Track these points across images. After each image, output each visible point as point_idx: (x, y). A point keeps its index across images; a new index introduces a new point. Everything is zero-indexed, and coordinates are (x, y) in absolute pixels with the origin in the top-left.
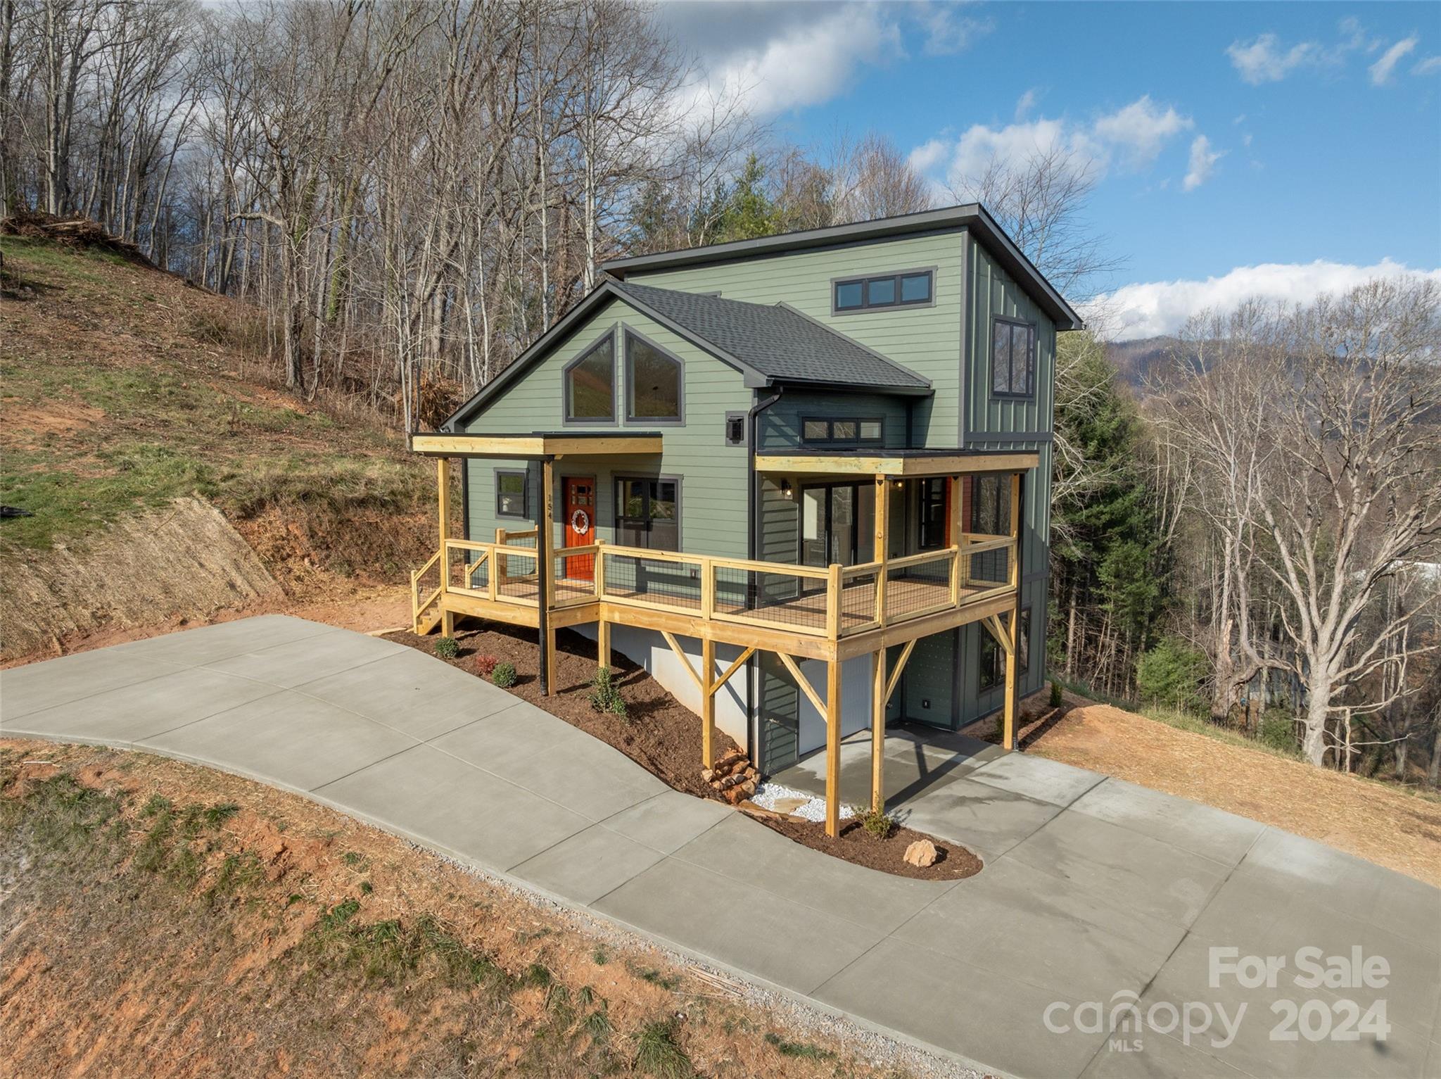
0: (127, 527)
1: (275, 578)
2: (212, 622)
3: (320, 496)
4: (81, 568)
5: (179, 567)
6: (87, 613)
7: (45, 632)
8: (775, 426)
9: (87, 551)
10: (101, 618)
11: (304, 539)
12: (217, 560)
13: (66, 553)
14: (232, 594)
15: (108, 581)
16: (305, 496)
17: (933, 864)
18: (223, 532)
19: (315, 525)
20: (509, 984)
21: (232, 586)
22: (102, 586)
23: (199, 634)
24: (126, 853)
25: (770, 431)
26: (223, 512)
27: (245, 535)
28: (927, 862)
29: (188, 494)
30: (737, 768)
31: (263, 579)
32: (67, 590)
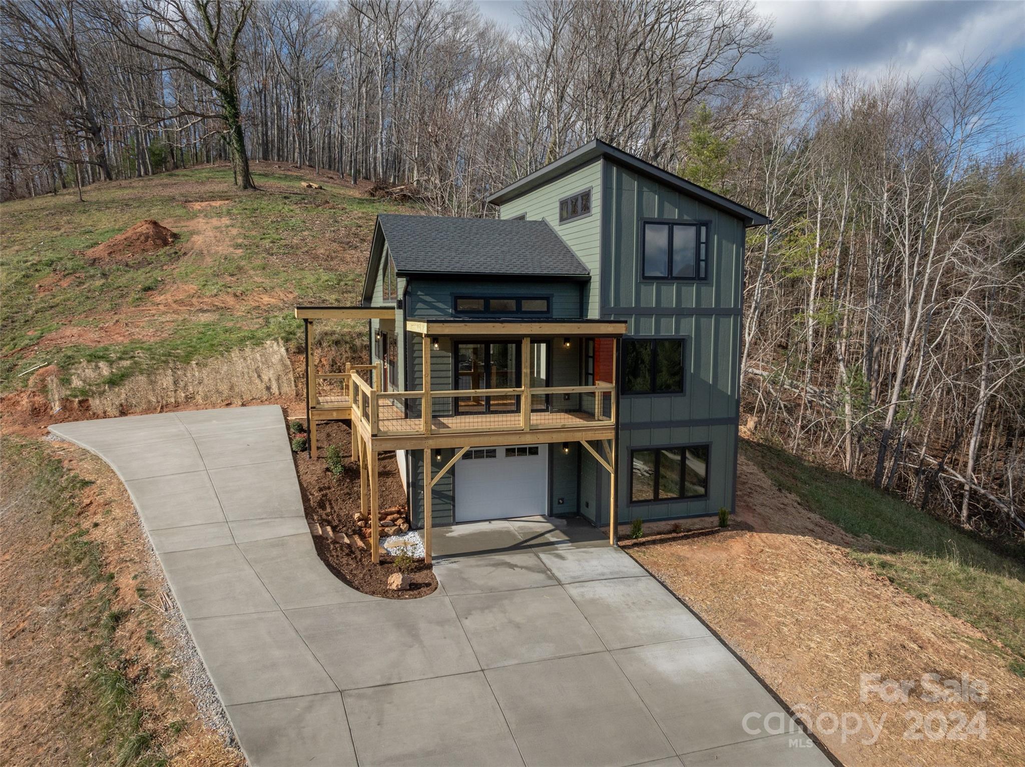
0: (233, 355)
1: (296, 386)
2: (243, 405)
3: (346, 343)
4: (197, 374)
5: (246, 376)
6: (183, 395)
7: (158, 402)
9: (205, 365)
10: (189, 399)
11: (327, 367)
12: (268, 375)
13: (194, 366)
14: (265, 392)
15: (206, 381)
16: (337, 343)
17: (399, 590)
18: (281, 360)
19: (338, 359)
20: (100, 578)
21: (268, 388)
22: (200, 383)
23: (236, 410)
26: (287, 350)
27: (293, 363)
29: (276, 339)
30: (389, 518)
31: (289, 384)
32: (182, 384)
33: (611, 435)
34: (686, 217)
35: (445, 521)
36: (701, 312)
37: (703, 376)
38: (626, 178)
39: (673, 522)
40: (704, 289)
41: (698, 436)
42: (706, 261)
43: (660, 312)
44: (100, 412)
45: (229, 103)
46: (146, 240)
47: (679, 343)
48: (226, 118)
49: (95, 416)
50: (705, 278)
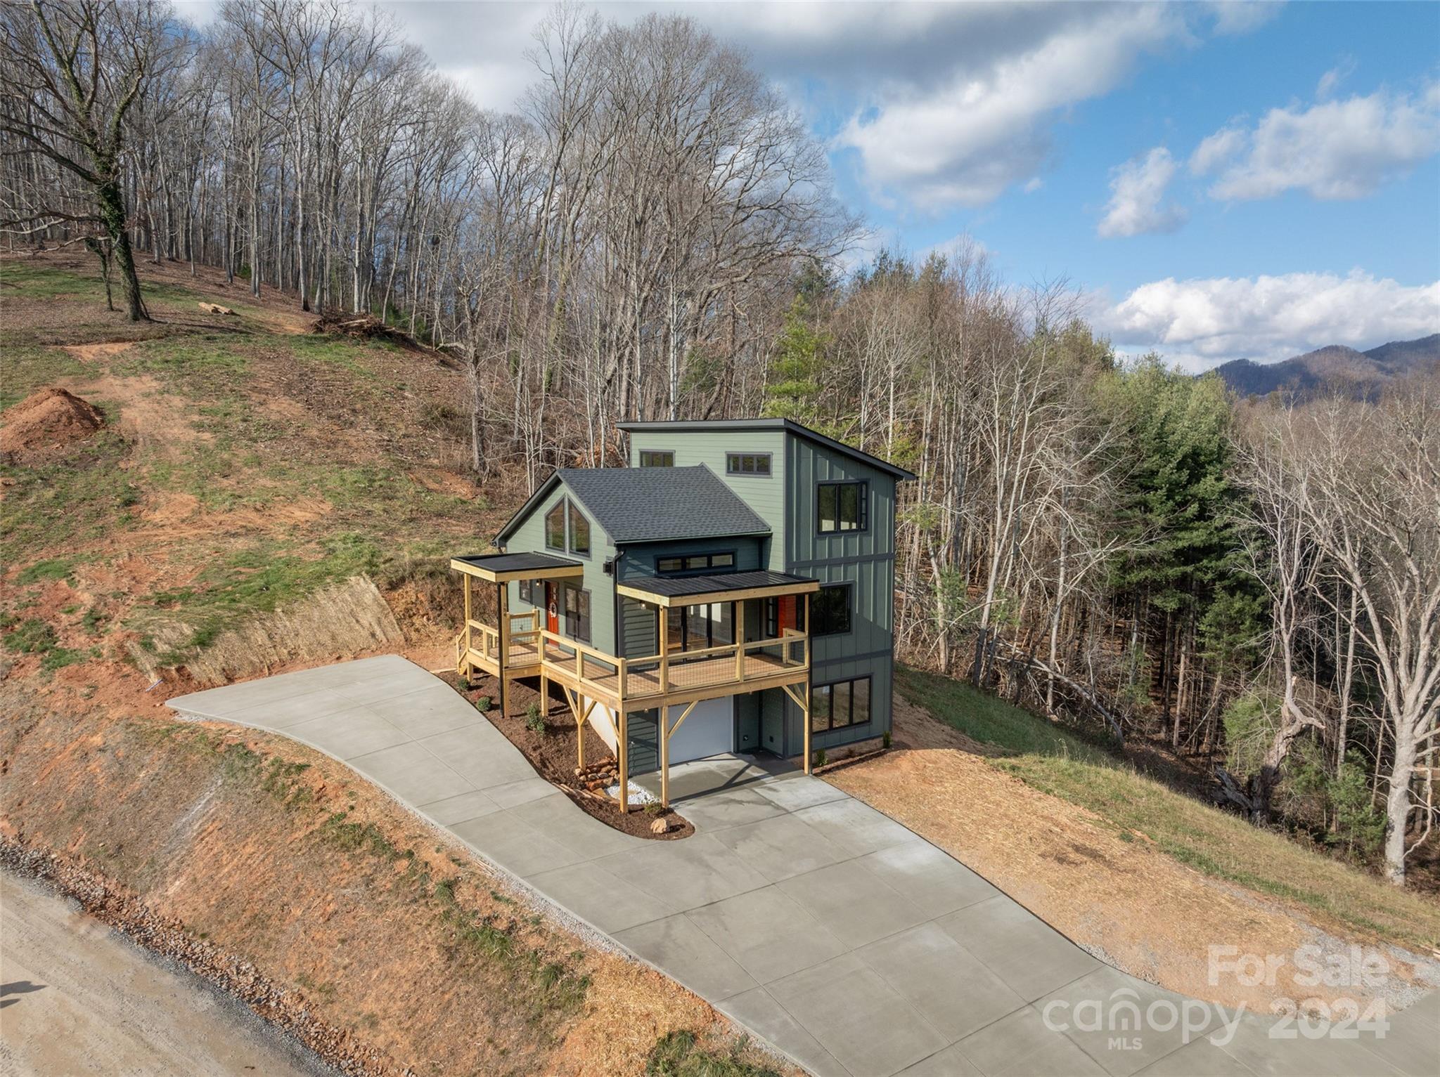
0: (318, 597)
1: (401, 630)
2: (355, 658)
3: (441, 573)
4: (288, 624)
5: (344, 623)
6: (285, 651)
7: (262, 662)
8: (632, 566)
9: (293, 613)
10: (293, 654)
11: (426, 603)
12: (367, 618)
13: (281, 614)
14: (372, 640)
15: (301, 632)
16: (431, 574)
17: (664, 833)
18: (375, 600)
19: (435, 594)
20: (396, 856)
21: (373, 635)
22: (297, 635)
23: (348, 666)
24: (259, 782)
25: (629, 569)
26: (377, 586)
27: (388, 601)
28: (660, 831)
29: (359, 574)
30: (604, 770)
31: (394, 630)
32: (277, 638)
33: (805, 678)
34: (850, 478)
35: (650, 767)
36: (863, 560)
37: (865, 615)
38: (803, 446)
39: (846, 748)
40: (865, 538)
41: (862, 668)
42: (866, 514)
43: (832, 563)
44: (204, 680)
45: (109, 201)
46: (71, 423)
47: (845, 590)
48: (104, 221)
49: (201, 687)
50: (866, 529)
